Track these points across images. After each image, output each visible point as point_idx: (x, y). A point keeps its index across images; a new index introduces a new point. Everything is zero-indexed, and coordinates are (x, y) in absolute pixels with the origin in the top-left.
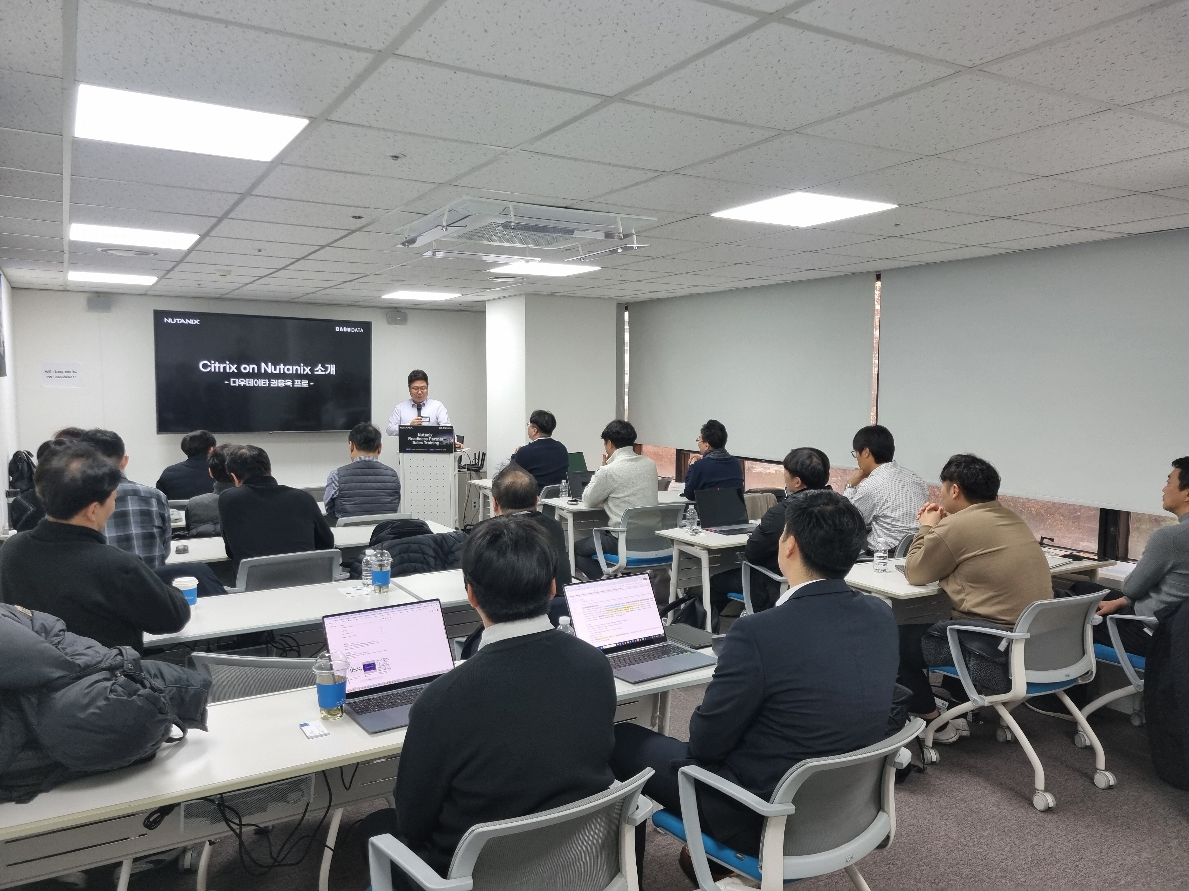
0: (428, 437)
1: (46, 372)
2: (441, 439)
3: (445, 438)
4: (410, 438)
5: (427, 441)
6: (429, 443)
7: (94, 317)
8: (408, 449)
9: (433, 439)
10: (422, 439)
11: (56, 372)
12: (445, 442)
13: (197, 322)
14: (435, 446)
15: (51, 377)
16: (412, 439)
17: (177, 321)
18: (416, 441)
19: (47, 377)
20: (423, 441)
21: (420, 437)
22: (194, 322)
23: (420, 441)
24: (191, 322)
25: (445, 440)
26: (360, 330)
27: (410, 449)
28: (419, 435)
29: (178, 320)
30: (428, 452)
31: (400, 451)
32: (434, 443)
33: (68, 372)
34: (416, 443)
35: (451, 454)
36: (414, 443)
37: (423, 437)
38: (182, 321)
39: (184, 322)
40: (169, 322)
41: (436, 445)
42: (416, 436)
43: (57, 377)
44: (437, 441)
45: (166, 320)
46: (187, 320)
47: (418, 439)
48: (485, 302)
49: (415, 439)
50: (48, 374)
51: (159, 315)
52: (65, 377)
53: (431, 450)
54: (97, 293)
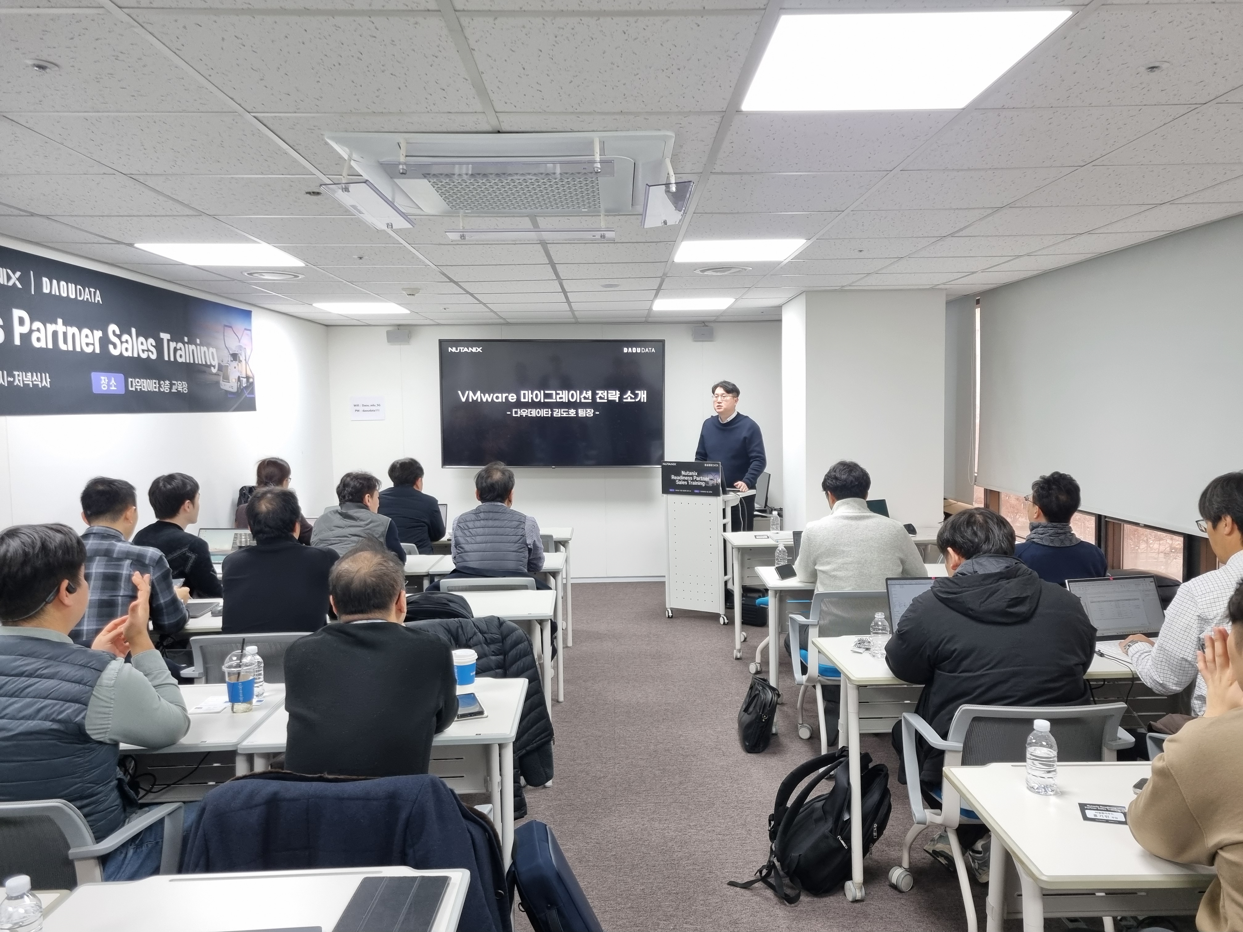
0: (692, 476)
1: (355, 406)
2: (707, 479)
3: (711, 477)
4: (673, 477)
5: (692, 481)
6: (694, 483)
7: (396, 349)
8: (671, 490)
9: (698, 479)
10: (686, 478)
11: (363, 405)
12: (711, 483)
13: (479, 350)
14: (699, 487)
15: (358, 411)
16: (675, 478)
17: (460, 349)
18: (679, 480)
19: (356, 410)
20: (687, 481)
21: (684, 476)
22: (477, 350)
23: (684, 480)
24: (474, 350)
25: (712, 480)
26: (651, 350)
27: (673, 490)
28: (683, 473)
29: (462, 348)
30: (692, 494)
31: (663, 493)
32: (699, 483)
33: (373, 405)
34: (680, 483)
35: (718, 498)
36: (678, 483)
37: (687, 476)
38: (466, 350)
39: (467, 350)
40: (453, 351)
41: (701, 486)
42: (679, 474)
43: (363, 411)
44: (702, 481)
45: (450, 349)
46: (470, 349)
47: (682, 478)
48: (782, 305)
49: (678, 478)
50: (357, 408)
51: (443, 344)
52: (370, 411)
53: (696, 491)
54: (399, 325)
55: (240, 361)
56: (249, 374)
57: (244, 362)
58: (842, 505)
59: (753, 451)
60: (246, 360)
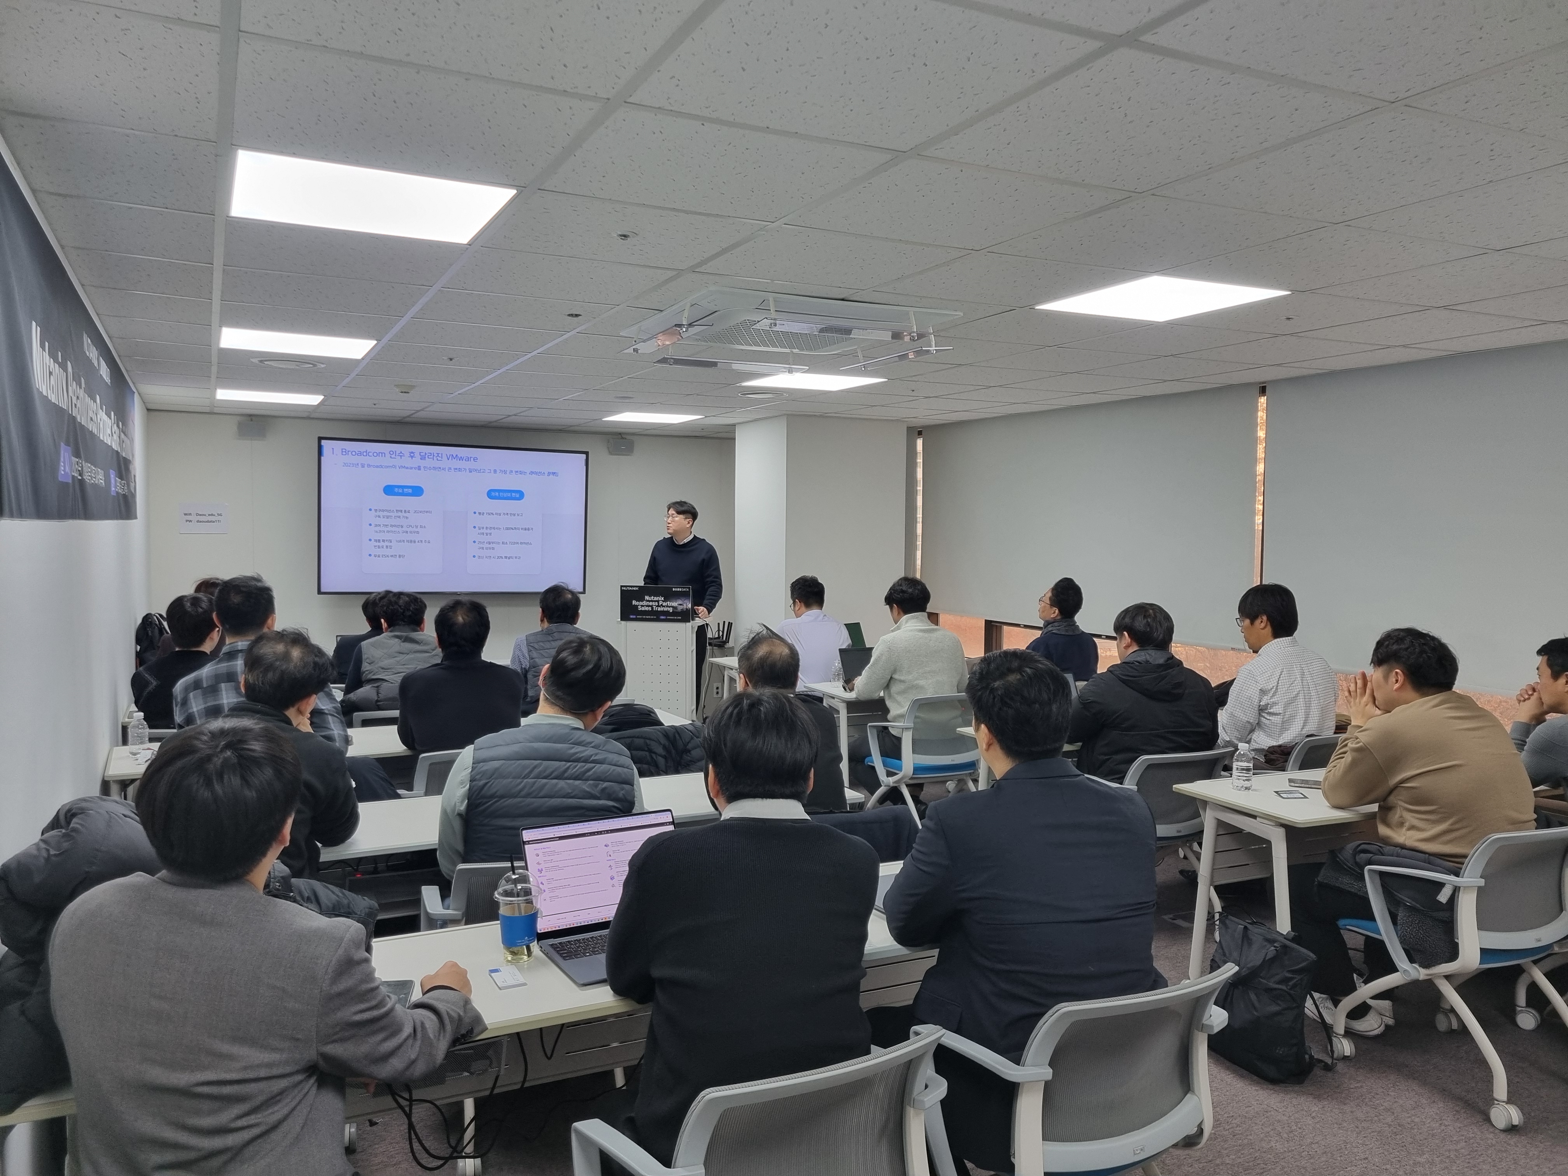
0: (658, 601)
1: (185, 514)
2: (675, 604)
3: (680, 602)
4: (634, 602)
5: (657, 606)
6: (659, 609)
7: (246, 446)
9: (665, 604)
11: (197, 515)
12: (680, 608)
14: (666, 613)
15: (190, 521)
16: (637, 603)
18: (642, 606)
19: (187, 521)
20: (652, 606)
21: (647, 601)
23: (647, 606)
25: (681, 605)
27: (634, 617)
28: (647, 598)
30: (658, 620)
31: (622, 619)
32: (666, 609)
33: (212, 515)
34: (643, 609)
35: (688, 624)
36: (640, 608)
37: (652, 601)
41: (668, 611)
42: (643, 599)
43: (198, 521)
44: (669, 607)
47: (644, 603)
48: (734, 425)
49: (641, 603)
50: (189, 518)
51: (323, 443)
52: (208, 522)
53: (662, 617)
54: (250, 415)
58: (911, 619)
59: (709, 576)
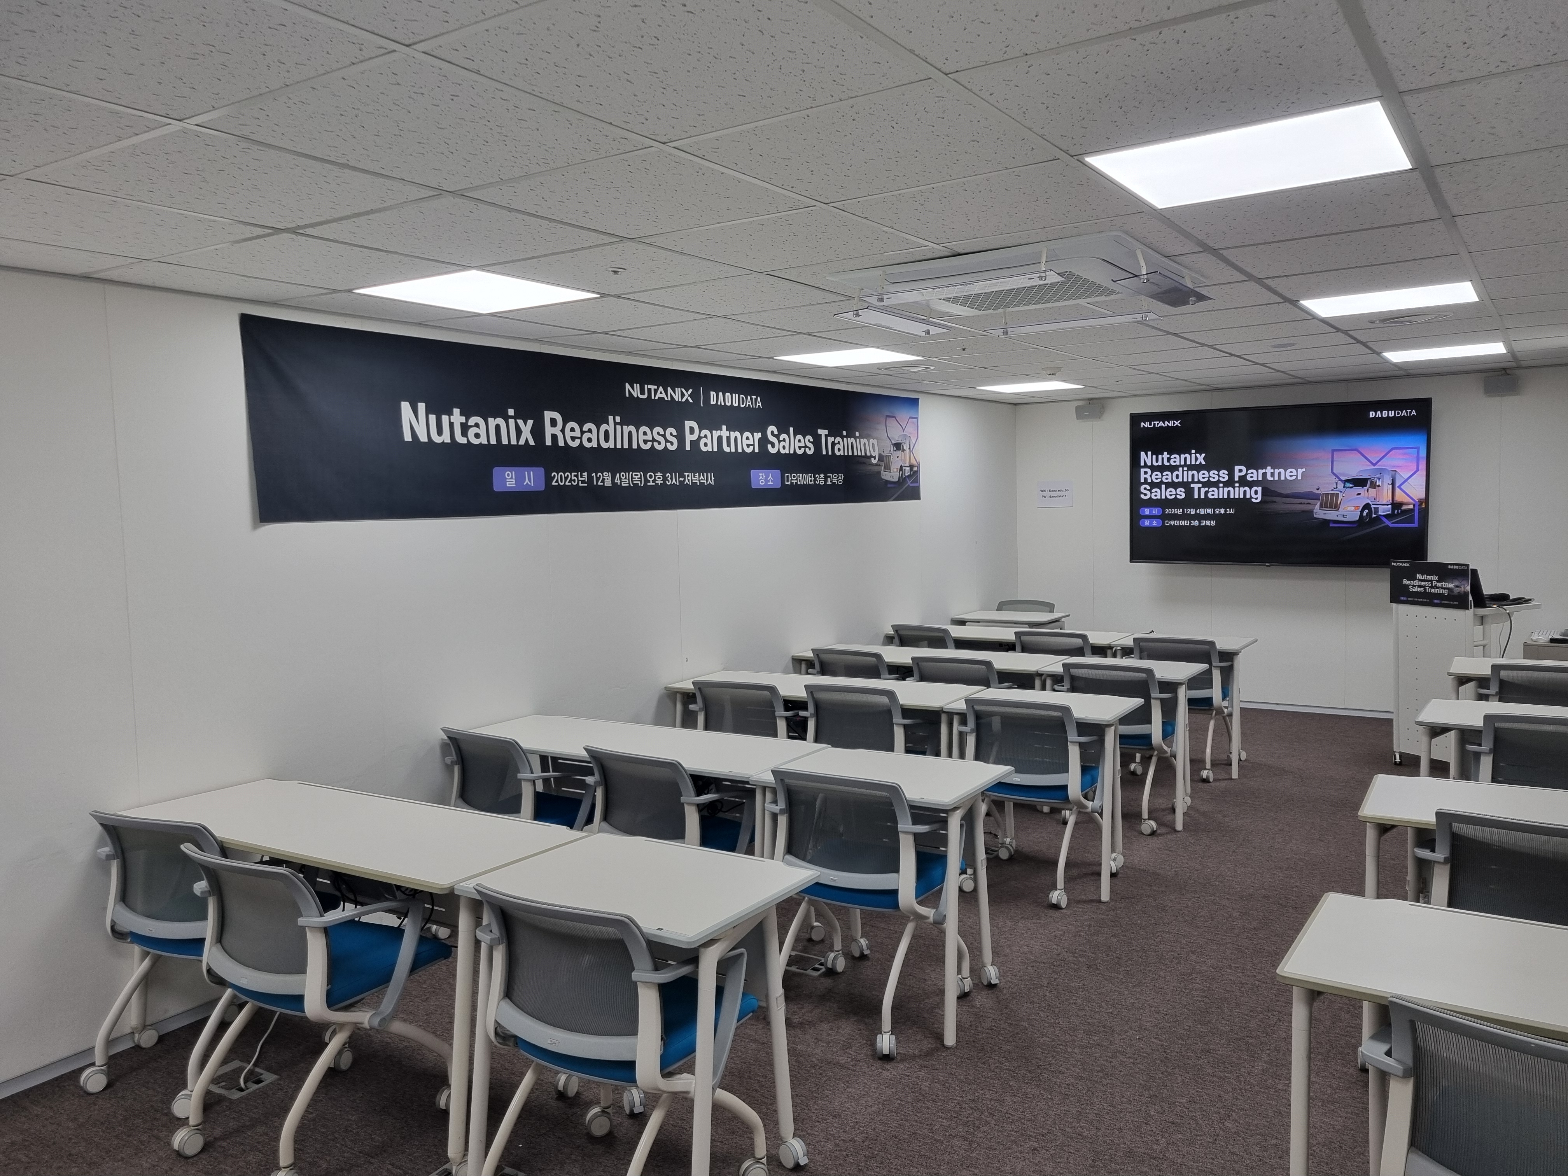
0: (1431, 581)
1: (1042, 491)
2: (1450, 585)
3: (1457, 583)
4: (1405, 582)
5: (1430, 587)
6: (1433, 591)
7: (1087, 426)
8: (1402, 598)
9: (1439, 585)
10: (1423, 584)
11: (1050, 491)
12: (1457, 590)
13: (1177, 423)
14: (1440, 596)
15: (1045, 497)
16: (1408, 583)
17: (1154, 424)
18: (1414, 586)
20: (1424, 587)
21: (1420, 580)
22: (1174, 423)
23: (1420, 586)
24: (1171, 424)
25: (1457, 586)
26: (1411, 412)
27: (1405, 599)
28: (1419, 576)
29: (1156, 423)
30: (1431, 604)
31: (1392, 601)
32: (1440, 591)
33: (1061, 490)
34: (1415, 589)
35: (1467, 611)
36: (1412, 589)
37: (1425, 581)
39: (1163, 425)
40: (1146, 426)
41: (1443, 594)
42: (1414, 579)
43: (1050, 497)
44: (1443, 589)
45: (1142, 424)
46: (1166, 422)
47: (1416, 583)
49: (1412, 583)
50: (1044, 494)
51: (1135, 419)
52: (1058, 496)
53: (1436, 601)
54: (1091, 399)
55: (904, 450)
56: (914, 462)
57: (908, 451)
60: (910, 448)
